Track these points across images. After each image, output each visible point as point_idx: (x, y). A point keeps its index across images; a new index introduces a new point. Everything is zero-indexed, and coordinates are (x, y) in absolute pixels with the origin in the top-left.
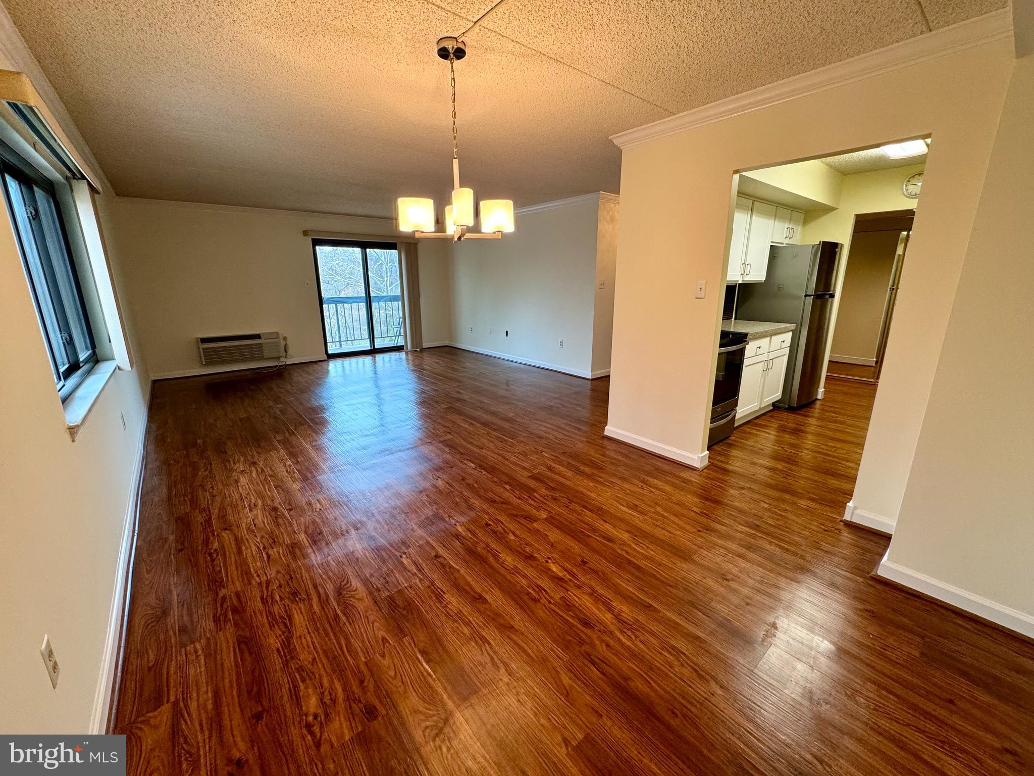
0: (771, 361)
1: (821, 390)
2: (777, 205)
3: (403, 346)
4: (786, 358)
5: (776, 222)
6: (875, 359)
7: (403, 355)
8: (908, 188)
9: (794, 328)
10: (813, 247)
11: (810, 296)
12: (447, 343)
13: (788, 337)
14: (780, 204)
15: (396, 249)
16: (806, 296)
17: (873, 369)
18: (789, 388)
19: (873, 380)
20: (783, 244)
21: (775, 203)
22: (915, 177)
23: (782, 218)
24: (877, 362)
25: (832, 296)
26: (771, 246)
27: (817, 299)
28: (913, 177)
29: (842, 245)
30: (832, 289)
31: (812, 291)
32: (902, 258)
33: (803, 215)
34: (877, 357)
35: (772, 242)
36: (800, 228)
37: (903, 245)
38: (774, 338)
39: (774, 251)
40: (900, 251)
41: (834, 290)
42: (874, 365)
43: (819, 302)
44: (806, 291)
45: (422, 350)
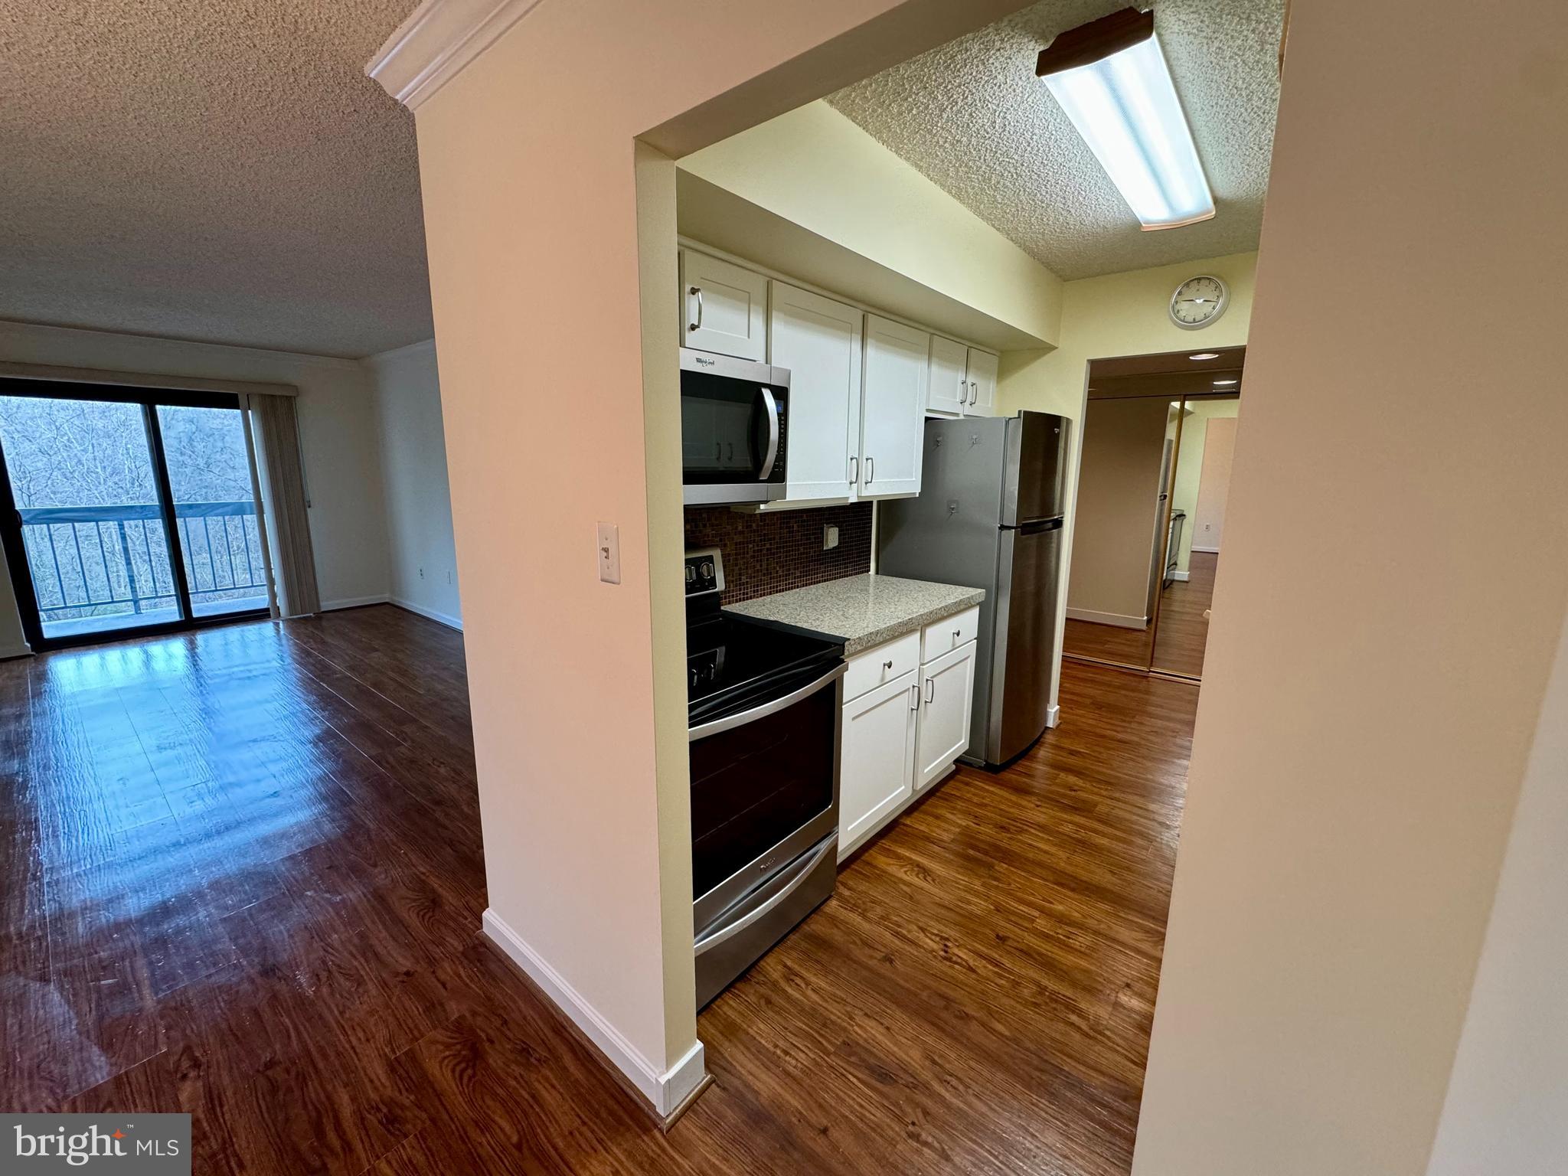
0: (930, 683)
1: (1053, 709)
2: (932, 331)
3: (267, 610)
4: (971, 664)
5: (934, 368)
6: (1145, 618)
7: (267, 628)
8: (1178, 307)
9: (982, 599)
10: (1007, 422)
11: (1009, 528)
12: (386, 597)
13: (970, 621)
14: (940, 330)
15: (237, 407)
16: (1002, 528)
17: (1143, 637)
18: (985, 722)
19: (1145, 669)
20: (957, 415)
21: (928, 326)
22: (1192, 284)
23: (948, 360)
24: (1149, 621)
25: (1058, 524)
26: (927, 419)
27: (1022, 534)
28: (1187, 285)
29: (1069, 421)
30: (1056, 511)
31: (1011, 519)
32: (1174, 445)
33: (995, 360)
34: (1149, 612)
35: (928, 410)
36: (992, 385)
37: (1175, 423)
38: (930, 631)
39: (934, 428)
40: (1171, 433)
41: (1062, 512)
42: (1144, 627)
43: (1033, 540)
44: (1001, 518)
45: (321, 616)
